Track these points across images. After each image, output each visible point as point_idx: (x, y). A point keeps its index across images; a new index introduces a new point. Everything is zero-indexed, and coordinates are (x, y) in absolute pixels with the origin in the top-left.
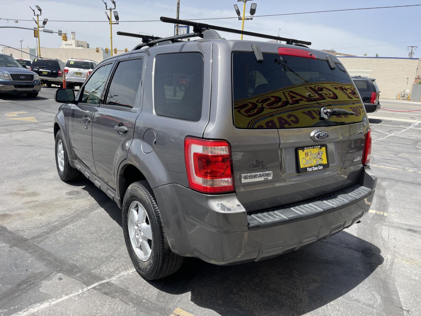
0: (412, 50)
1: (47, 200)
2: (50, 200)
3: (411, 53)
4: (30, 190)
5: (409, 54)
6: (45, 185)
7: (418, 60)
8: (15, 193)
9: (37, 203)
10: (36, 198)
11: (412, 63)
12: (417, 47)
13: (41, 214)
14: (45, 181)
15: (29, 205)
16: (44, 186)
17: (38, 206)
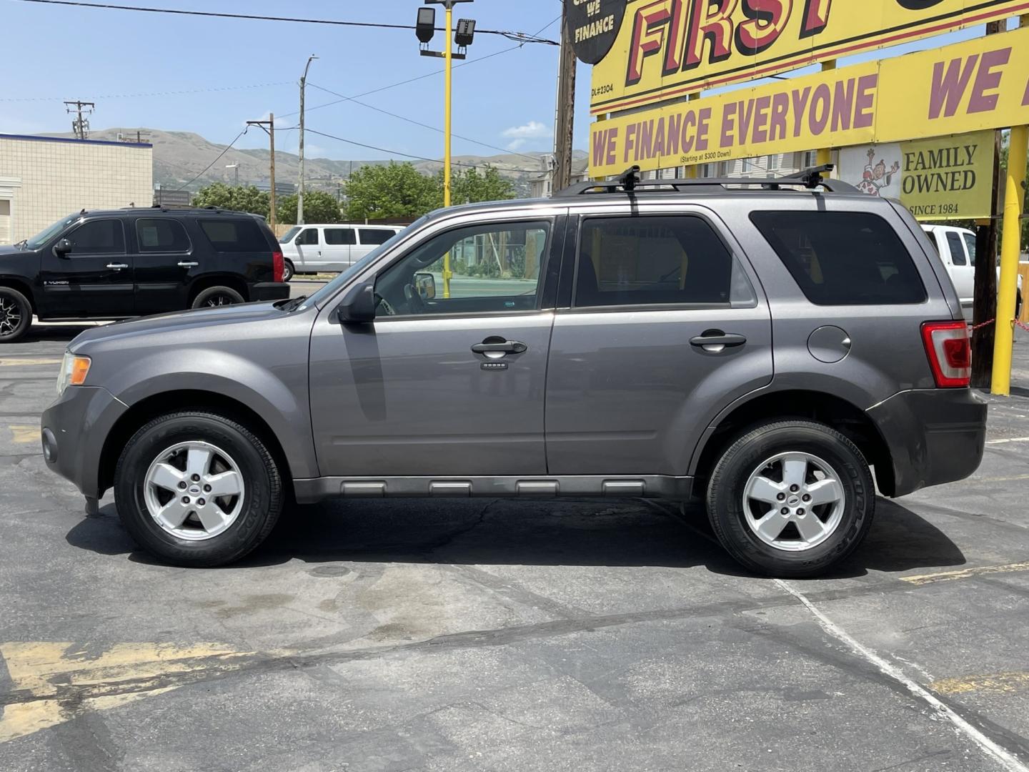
0: (80, 114)
3: (79, 123)
5: (74, 125)
7: (150, 149)
11: (137, 157)
12: (93, 104)
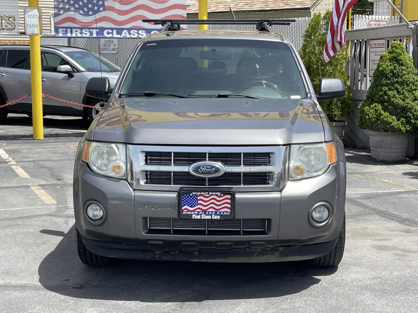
1: (360, 239)
2: (356, 239)
4: (387, 255)
6: (366, 258)
8: (409, 252)
9: (373, 238)
10: (376, 243)
13: (367, 228)
14: (366, 264)
15: (383, 237)
16: (366, 256)
17: (371, 235)
